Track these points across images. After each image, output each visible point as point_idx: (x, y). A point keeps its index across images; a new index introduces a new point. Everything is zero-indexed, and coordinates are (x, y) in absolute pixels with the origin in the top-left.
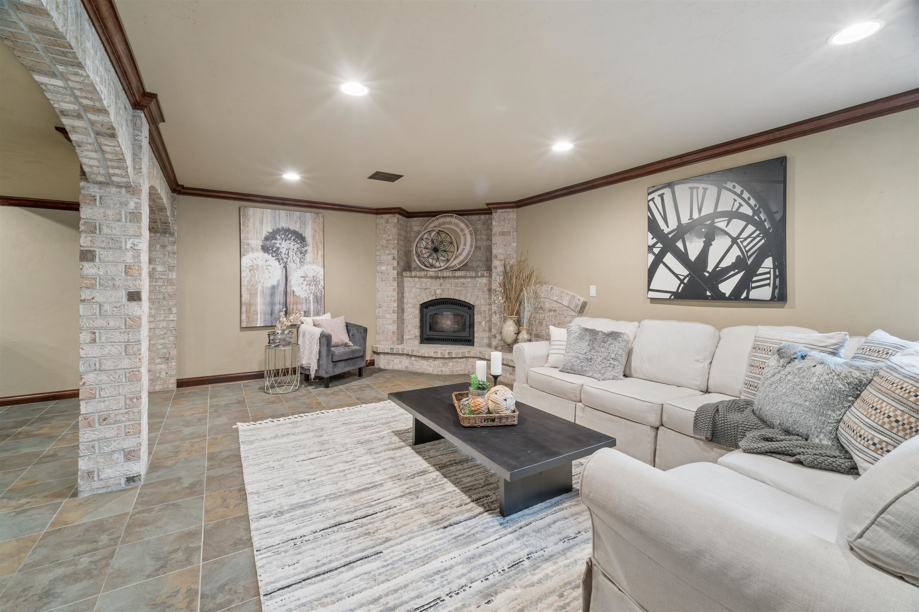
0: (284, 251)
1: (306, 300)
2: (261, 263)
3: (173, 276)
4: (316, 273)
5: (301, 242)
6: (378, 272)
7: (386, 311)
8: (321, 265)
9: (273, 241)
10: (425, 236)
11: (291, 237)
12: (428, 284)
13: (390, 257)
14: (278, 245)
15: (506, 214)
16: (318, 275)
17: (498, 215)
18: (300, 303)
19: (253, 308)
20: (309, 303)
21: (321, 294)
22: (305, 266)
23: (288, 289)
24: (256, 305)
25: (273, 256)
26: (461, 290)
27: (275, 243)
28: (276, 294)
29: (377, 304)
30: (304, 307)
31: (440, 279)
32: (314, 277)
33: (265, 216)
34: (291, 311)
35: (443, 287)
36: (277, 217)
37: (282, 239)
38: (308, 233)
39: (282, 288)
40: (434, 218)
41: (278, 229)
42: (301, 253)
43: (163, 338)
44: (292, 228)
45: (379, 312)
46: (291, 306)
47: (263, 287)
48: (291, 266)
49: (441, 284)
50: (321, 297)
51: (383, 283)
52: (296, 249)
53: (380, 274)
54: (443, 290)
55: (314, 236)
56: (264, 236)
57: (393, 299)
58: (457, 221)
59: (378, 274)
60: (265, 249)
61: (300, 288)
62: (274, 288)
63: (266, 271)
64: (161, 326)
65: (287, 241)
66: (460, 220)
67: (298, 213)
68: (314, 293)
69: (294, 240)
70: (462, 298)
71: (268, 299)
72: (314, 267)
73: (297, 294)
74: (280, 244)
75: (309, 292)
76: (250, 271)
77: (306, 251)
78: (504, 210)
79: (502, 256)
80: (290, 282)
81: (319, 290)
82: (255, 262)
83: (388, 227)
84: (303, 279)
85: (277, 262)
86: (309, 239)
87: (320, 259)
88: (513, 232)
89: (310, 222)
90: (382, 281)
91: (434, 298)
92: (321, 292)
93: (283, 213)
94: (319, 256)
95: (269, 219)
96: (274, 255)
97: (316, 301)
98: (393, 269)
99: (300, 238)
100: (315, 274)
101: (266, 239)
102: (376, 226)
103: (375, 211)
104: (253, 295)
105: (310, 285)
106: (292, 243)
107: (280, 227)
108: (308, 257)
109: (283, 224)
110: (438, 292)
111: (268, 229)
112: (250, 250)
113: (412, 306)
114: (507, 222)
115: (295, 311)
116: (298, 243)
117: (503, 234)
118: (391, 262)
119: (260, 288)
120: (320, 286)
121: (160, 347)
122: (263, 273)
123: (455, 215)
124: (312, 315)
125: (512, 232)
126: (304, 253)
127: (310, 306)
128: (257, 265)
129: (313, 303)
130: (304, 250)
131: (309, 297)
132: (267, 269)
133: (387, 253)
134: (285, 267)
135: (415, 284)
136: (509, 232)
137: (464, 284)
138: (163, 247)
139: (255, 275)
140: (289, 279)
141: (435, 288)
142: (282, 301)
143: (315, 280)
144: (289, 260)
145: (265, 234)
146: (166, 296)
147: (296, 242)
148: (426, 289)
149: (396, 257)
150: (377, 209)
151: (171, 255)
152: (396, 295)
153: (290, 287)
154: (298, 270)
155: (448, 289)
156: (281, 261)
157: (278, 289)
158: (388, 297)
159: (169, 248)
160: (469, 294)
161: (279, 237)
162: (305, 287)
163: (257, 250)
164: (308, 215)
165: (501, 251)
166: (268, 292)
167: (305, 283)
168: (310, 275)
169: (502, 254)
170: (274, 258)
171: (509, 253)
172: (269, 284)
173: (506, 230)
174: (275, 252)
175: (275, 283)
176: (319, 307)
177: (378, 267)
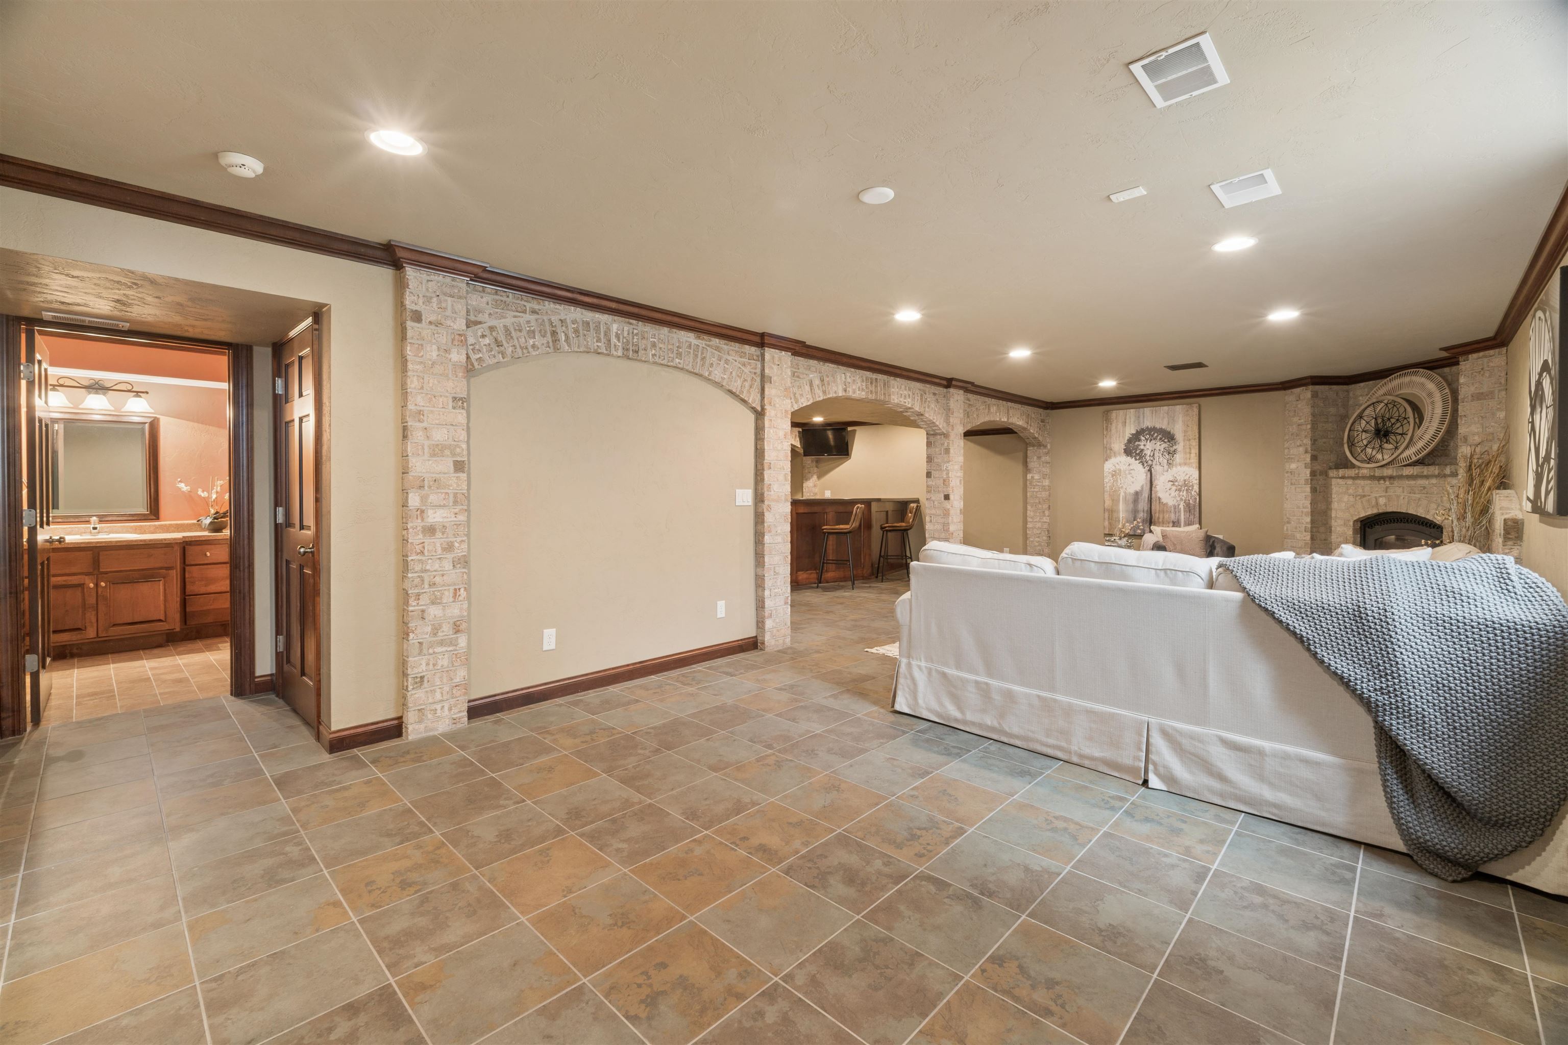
0: (1148, 452)
1: (1175, 508)
2: (1123, 467)
3: (1046, 483)
4: (1188, 476)
5: (1169, 441)
6: (1287, 472)
7: (1296, 528)
8: (1194, 465)
9: (1137, 443)
10: (1367, 412)
11: (1157, 436)
12: (1367, 489)
13: (1301, 449)
14: (1142, 447)
15: (1486, 360)
16: (1191, 478)
17: (1468, 365)
18: (1167, 511)
19: (1115, 515)
20: (1179, 512)
21: (1195, 502)
22: (1174, 468)
23: (1153, 496)
24: (1118, 512)
25: (1136, 460)
26: (1419, 499)
27: (1139, 445)
28: (1140, 500)
29: (1285, 517)
30: (1173, 517)
31: (1385, 480)
32: (1185, 481)
33: (1128, 417)
34: (1156, 520)
35: (1391, 492)
36: (1142, 417)
37: (1147, 440)
38: (1178, 430)
39: (1146, 494)
40: (1386, 380)
41: (1142, 429)
42: (1169, 453)
43: (1039, 537)
44: (1158, 426)
45: (1287, 529)
46: (1157, 515)
47: (1125, 493)
48: (1157, 469)
49: (1387, 488)
50: (1194, 506)
51: (1293, 487)
52: (1162, 450)
53: (1289, 474)
54: (1389, 499)
55: (1185, 432)
56: (1127, 438)
57: (1305, 510)
58: (1423, 380)
59: (1286, 475)
60: (1128, 452)
61: (1168, 494)
62: (1137, 494)
63: (1129, 476)
64: (1037, 526)
65: (1153, 442)
66: (1428, 378)
67: (1166, 408)
68: (1185, 500)
69: (1160, 439)
70: (1421, 512)
71: (1131, 506)
72: (1185, 469)
73: (1164, 501)
74: (1144, 445)
75: (1179, 499)
76: (1113, 476)
77: (1175, 451)
78: (1481, 354)
79: (1476, 438)
80: (1155, 487)
81: (1191, 497)
82: (1118, 467)
83: (1299, 406)
84: (1172, 483)
85: (1140, 465)
86: (1179, 436)
87: (1194, 460)
88: (1499, 391)
89: (1181, 416)
90: (1292, 484)
91: (1375, 511)
92: (1196, 499)
93: (1147, 411)
94: (1193, 455)
95: (1132, 420)
96: (1138, 458)
97: (1188, 510)
98: (1305, 467)
99: (1169, 437)
100: (1187, 478)
101: (1130, 441)
102: (1285, 406)
103: (1280, 386)
104: (1115, 501)
105: (1180, 490)
106: (1159, 443)
107: (1144, 426)
108: (1178, 457)
109: (1148, 423)
110: (1382, 501)
111: (1131, 430)
112: (1112, 454)
113: (1342, 523)
114: (1487, 374)
115: (1161, 520)
116: (1165, 442)
117: (1478, 397)
118: (1302, 456)
119: (1122, 494)
120: (1193, 493)
121: (1037, 544)
122: (1126, 478)
123: (1422, 370)
124: (1182, 524)
125: (1496, 391)
126: (1172, 453)
127: (1180, 516)
128: (1120, 470)
129: (1184, 511)
130: (1172, 449)
131: (1179, 505)
132: (1130, 473)
133: (1298, 444)
134: (1150, 470)
135: (1348, 489)
136: (1492, 393)
137: (1424, 488)
138: (1039, 458)
139: (1117, 481)
140: (1154, 484)
141: (1378, 495)
142: (1146, 509)
143: (1186, 485)
144: (1154, 463)
145: (1128, 436)
146: (1041, 500)
147: (1163, 441)
148: (1364, 496)
149: (1309, 449)
150: (1282, 383)
151: (1045, 465)
152: (1309, 506)
153: (1156, 492)
154: (1165, 473)
155: (1398, 497)
156: (1146, 465)
157: (1142, 495)
158: (1298, 507)
159: (1043, 459)
160: (1433, 506)
161: (1143, 438)
162: (1173, 494)
163: (1119, 454)
164: (1178, 408)
165: (1475, 428)
166: (1130, 499)
167: (1174, 488)
168: (1181, 478)
169: (1478, 434)
170: (1138, 462)
171: (1491, 430)
172: (1132, 490)
173: (1485, 389)
174: (1138, 454)
175: (1138, 488)
176: (1192, 517)
177: (1287, 466)
